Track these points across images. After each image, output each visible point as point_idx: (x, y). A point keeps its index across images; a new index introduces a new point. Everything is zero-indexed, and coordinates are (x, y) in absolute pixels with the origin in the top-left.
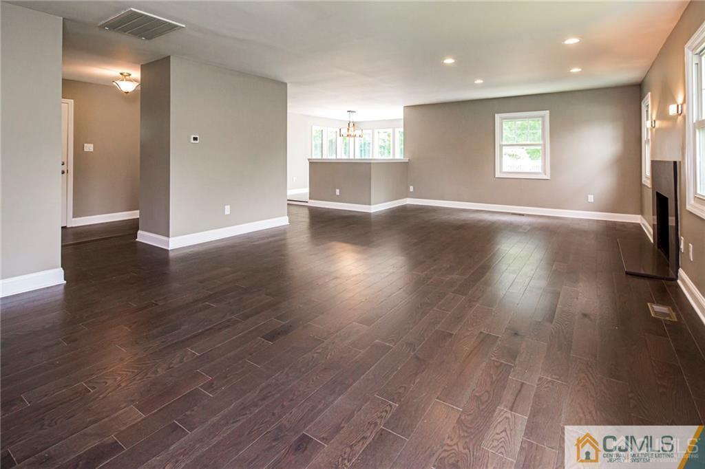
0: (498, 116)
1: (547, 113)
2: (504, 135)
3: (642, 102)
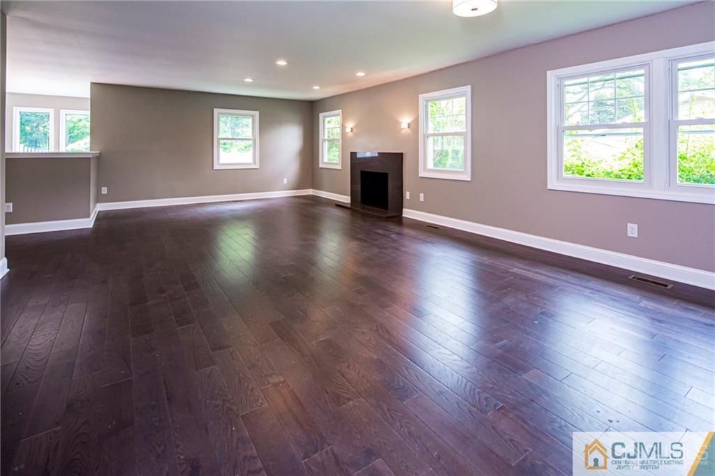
0: (216, 111)
1: (257, 113)
2: (221, 129)
3: (321, 115)
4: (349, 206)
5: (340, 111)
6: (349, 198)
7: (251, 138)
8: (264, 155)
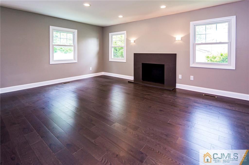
0: (51, 28)
1: (76, 31)
3: (110, 34)
4: (133, 81)
5: (125, 32)
6: (133, 77)
7: (72, 45)
8: (80, 55)
